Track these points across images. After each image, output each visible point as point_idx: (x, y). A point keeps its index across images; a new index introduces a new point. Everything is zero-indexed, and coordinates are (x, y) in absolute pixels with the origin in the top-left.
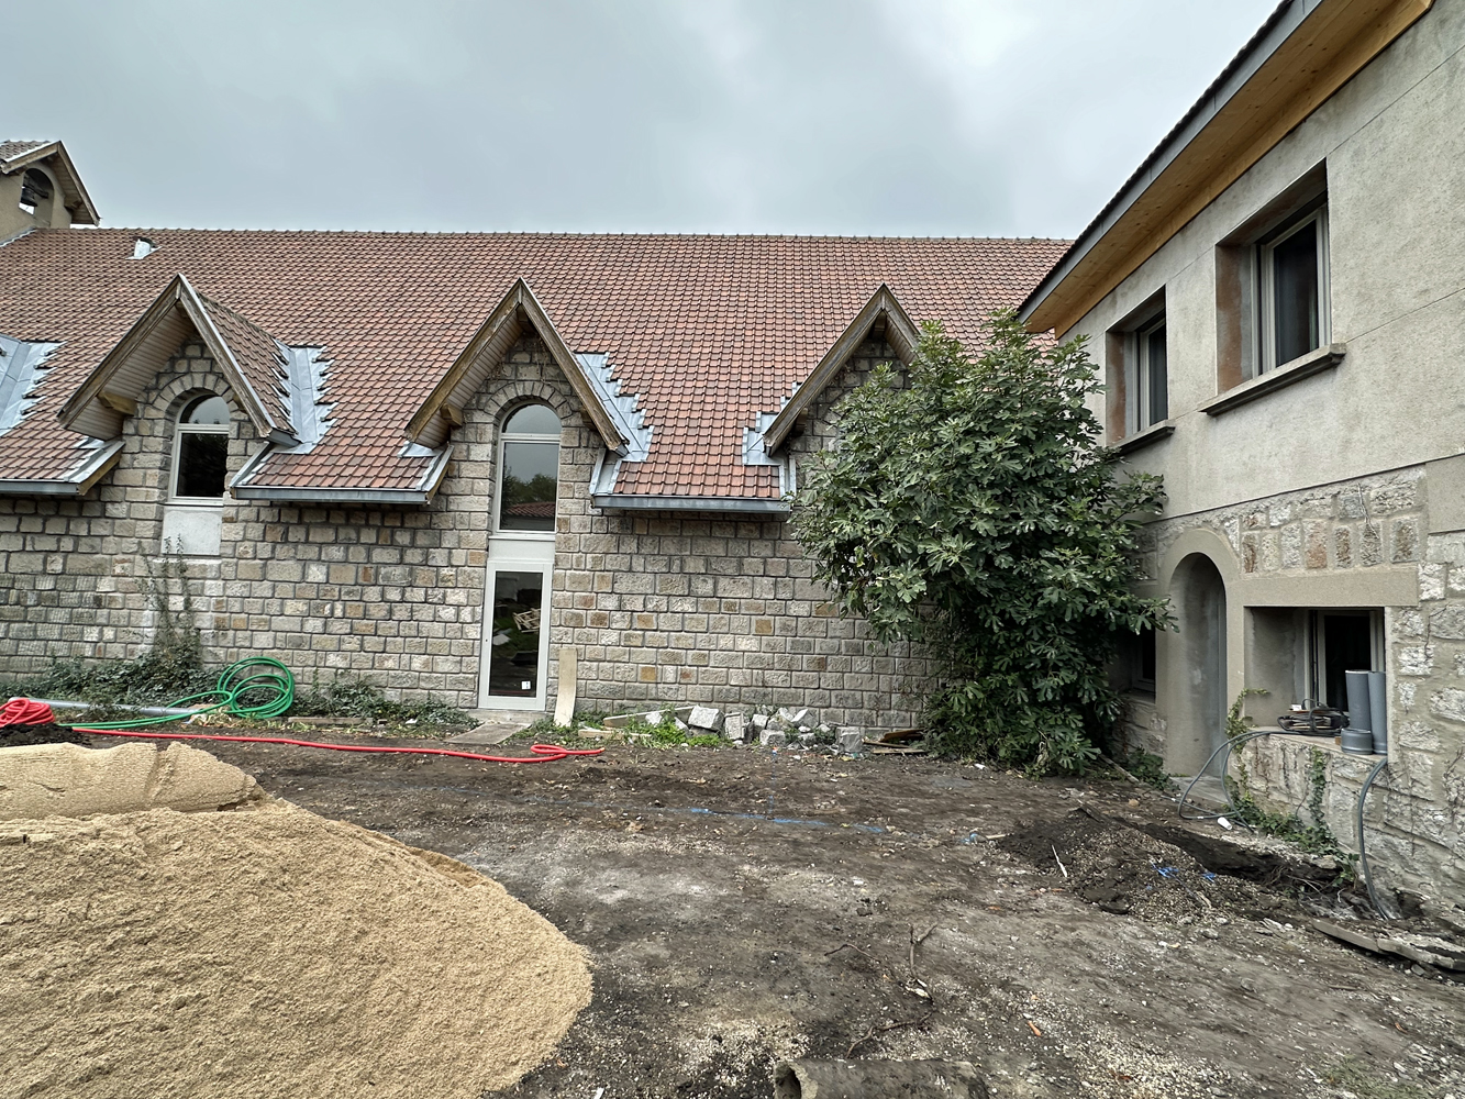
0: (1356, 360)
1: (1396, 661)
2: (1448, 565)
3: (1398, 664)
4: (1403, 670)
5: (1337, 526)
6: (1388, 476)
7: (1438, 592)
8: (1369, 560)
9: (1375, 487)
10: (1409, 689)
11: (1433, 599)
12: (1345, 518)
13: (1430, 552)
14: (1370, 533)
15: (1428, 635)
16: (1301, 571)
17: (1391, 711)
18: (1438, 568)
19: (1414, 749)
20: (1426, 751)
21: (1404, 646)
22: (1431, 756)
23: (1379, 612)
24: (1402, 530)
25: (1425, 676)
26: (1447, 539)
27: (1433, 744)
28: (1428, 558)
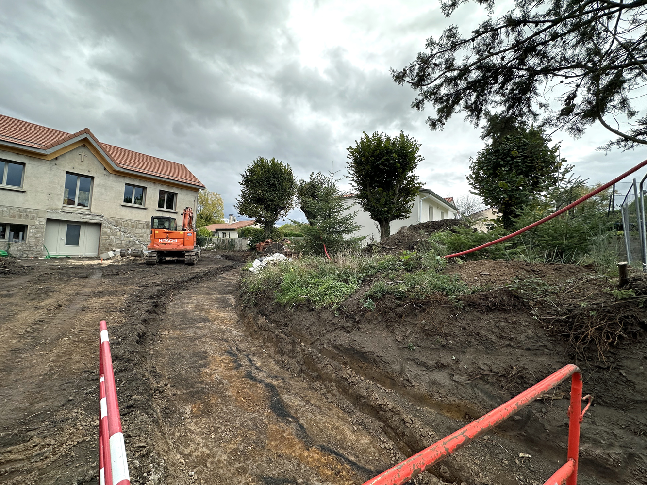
0: (28, 193)
2: (40, 221)
3: (29, 231)
5: (19, 213)
6: (32, 209)
7: (38, 224)
8: (25, 218)
9: (29, 210)
10: (31, 234)
12: (21, 212)
13: (38, 219)
14: (27, 215)
15: (36, 228)
16: (9, 218)
17: (27, 237)
19: (31, 241)
21: (31, 229)
23: (27, 225)
24: (33, 216)
25: (34, 233)
26: (41, 218)
27: (34, 240)
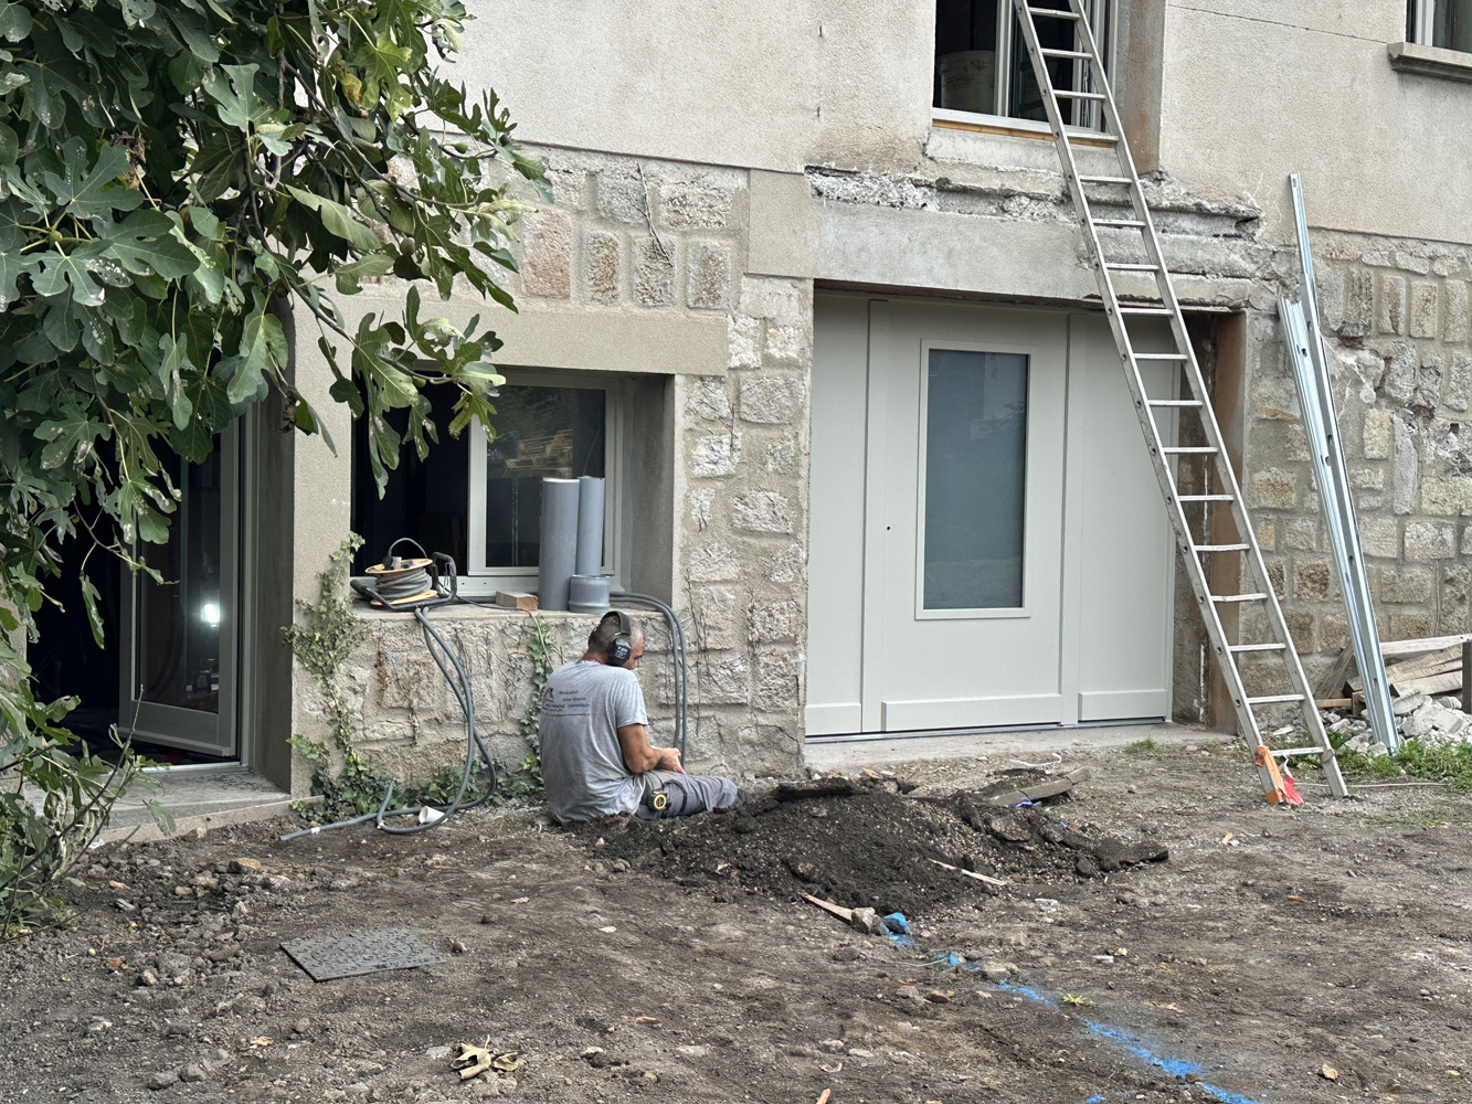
1: (688, 457)
2: (765, 321)
3: (689, 460)
4: (697, 471)
5: (589, 227)
6: (690, 171)
7: (751, 357)
8: (650, 296)
9: (669, 183)
10: (704, 497)
11: (744, 368)
13: (745, 299)
14: (657, 252)
15: (737, 417)
17: (679, 533)
18: (752, 323)
19: (709, 582)
20: (725, 582)
21: (702, 434)
22: (730, 587)
24: (708, 260)
25: (728, 476)
26: (767, 286)
28: (742, 306)
